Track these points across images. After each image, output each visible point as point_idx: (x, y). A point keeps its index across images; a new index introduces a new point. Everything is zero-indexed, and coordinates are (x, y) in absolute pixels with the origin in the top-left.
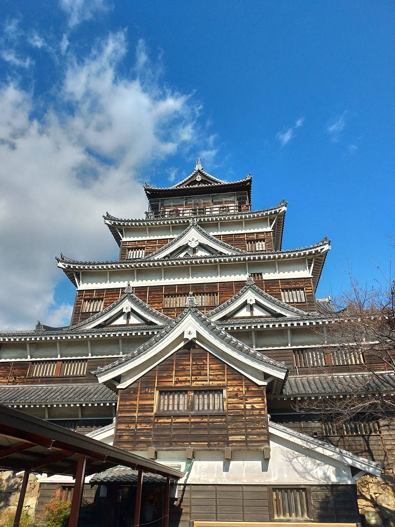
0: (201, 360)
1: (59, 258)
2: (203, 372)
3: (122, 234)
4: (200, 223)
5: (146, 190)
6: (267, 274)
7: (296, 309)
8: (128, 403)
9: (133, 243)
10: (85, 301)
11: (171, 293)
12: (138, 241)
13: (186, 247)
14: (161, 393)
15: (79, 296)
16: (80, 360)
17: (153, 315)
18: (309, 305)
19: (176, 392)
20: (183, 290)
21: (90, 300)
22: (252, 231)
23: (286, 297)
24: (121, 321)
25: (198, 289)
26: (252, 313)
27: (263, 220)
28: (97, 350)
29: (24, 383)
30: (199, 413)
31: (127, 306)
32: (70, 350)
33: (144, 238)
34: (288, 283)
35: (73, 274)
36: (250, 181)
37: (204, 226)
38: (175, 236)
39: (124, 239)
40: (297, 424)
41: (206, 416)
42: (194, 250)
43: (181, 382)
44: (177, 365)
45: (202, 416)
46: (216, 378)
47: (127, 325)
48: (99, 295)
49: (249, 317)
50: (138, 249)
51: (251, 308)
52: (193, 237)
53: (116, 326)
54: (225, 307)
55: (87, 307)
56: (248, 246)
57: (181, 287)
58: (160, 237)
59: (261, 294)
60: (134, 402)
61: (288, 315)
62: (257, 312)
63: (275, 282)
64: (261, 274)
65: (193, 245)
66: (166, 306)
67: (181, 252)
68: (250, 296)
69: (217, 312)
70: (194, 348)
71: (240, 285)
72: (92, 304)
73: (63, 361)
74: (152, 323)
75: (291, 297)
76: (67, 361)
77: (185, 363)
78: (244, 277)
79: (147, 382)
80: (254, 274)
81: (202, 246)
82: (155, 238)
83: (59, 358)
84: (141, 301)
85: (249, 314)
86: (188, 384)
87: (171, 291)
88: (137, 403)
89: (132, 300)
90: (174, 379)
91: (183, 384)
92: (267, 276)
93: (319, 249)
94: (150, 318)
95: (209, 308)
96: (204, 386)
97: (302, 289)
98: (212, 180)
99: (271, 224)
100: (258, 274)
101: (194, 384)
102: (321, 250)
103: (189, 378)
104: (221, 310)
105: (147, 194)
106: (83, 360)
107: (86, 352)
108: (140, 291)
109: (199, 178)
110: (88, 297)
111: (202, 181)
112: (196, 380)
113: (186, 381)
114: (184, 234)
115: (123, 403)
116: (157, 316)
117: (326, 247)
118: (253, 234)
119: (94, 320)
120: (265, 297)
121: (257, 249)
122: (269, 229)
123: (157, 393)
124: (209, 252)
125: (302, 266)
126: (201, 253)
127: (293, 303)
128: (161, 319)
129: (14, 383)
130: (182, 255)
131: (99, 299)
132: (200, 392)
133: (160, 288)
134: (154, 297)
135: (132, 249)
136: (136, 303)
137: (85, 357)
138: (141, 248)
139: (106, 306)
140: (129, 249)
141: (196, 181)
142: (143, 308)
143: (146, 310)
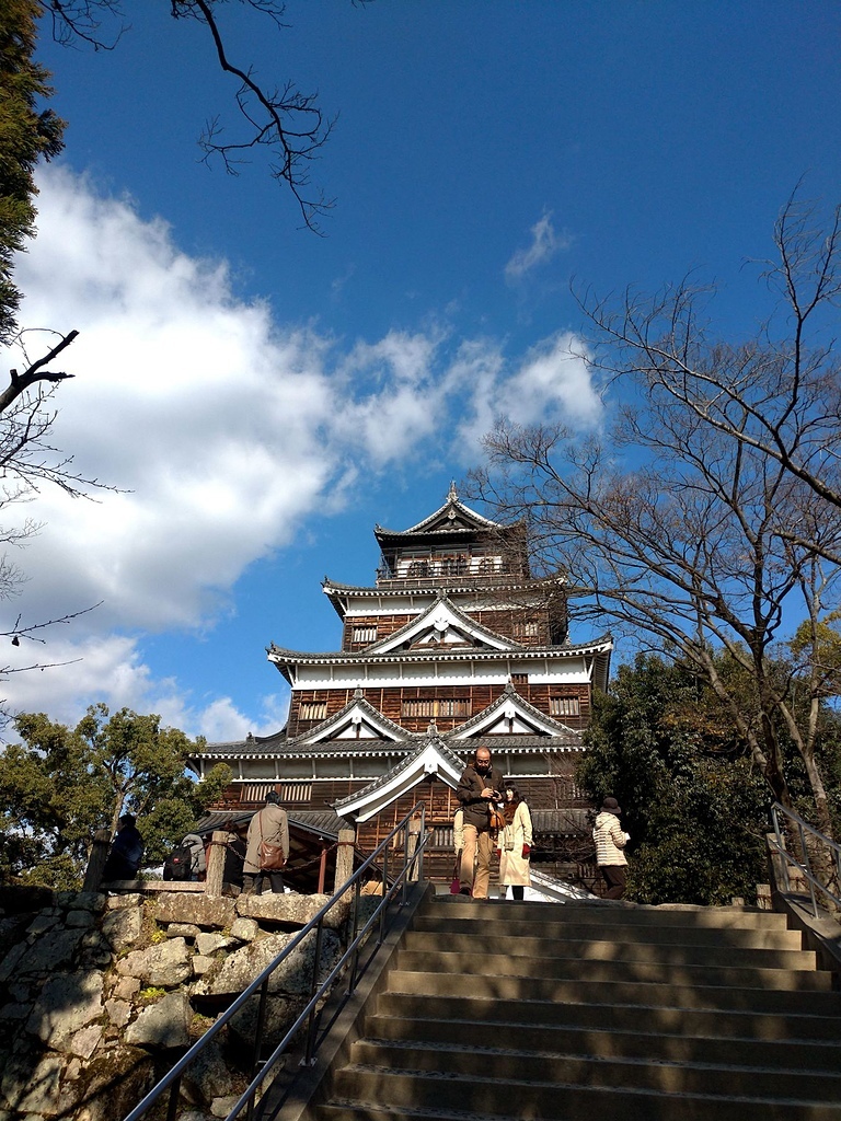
0: (442, 794)
1: (269, 647)
2: (444, 807)
3: (346, 606)
4: (451, 596)
5: (377, 535)
6: (533, 675)
7: (564, 727)
8: (368, 837)
9: (361, 620)
10: (303, 704)
11: (412, 697)
12: (368, 617)
13: (432, 629)
15: (295, 698)
16: (302, 783)
17: (390, 728)
18: (584, 720)
20: (428, 694)
21: (310, 703)
23: (557, 708)
24: (350, 733)
25: (445, 694)
26: (511, 729)
27: (536, 592)
28: (323, 771)
29: (237, 808)
30: (439, 849)
31: (357, 714)
32: (289, 771)
33: (375, 613)
34: (559, 690)
35: (287, 669)
37: (455, 599)
38: (422, 611)
39: (349, 613)
40: (550, 864)
41: (446, 852)
42: (443, 634)
44: (417, 799)
45: (441, 852)
47: (357, 739)
48: (322, 697)
49: (507, 734)
50: (367, 627)
51: (511, 722)
52: (441, 616)
53: (344, 740)
54: (477, 722)
55: (308, 713)
56: (515, 628)
57: (424, 689)
58: (396, 612)
59: (523, 706)
60: (374, 836)
61: (553, 734)
62: (518, 728)
63: (542, 687)
64: (526, 675)
65: (441, 627)
66: (406, 714)
67: (425, 636)
68: (509, 708)
69: (468, 727)
70: (436, 781)
71: (499, 690)
72: (312, 709)
73: (283, 783)
74: (387, 739)
75: (561, 707)
76: (287, 783)
77: (425, 797)
78: (502, 679)
79: (386, 815)
80: (518, 675)
81: (453, 629)
82: (391, 612)
83: (277, 780)
84: (374, 709)
85: (507, 730)
87: (412, 695)
88: (377, 836)
89: (363, 707)
92: (534, 679)
93: (599, 648)
94: (386, 733)
95: (459, 719)
96: (444, 822)
97: (577, 698)
98: (471, 518)
100: (522, 675)
101: (434, 820)
102: (602, 649)
103: (429, 813)
104: (473, 724)
105: (379, 543)
106: (307, 783)
107: (309, 773)
108: (372, 693)
109: (453, 515)
110: (307, 699)
111: (457, 520)
112: (437, 815)
114: (431, 609)
115: (362, 836)
116: (394, 730)
117: (608, 646)
118: (522, 611)
119: (317, 732)
120: (528, 710)
121: (527, 634)
124: (461, 637)
125: (578, 667)
126: (451, 638)
127: (563, 716)
128: (400, 734)
129: (226, 808)
130: (426, 640)
131: (320, 703)
132: (440, 827)
133: (397, 690)
134: (389, 703)
135: (359, 628)
136: (368, 712)
137: (308, 780)
138: (371, 627)
139: (330, 713)
140: (355, 628)
141: (447, 520)
142: (377, 719)
143: (380, 722)
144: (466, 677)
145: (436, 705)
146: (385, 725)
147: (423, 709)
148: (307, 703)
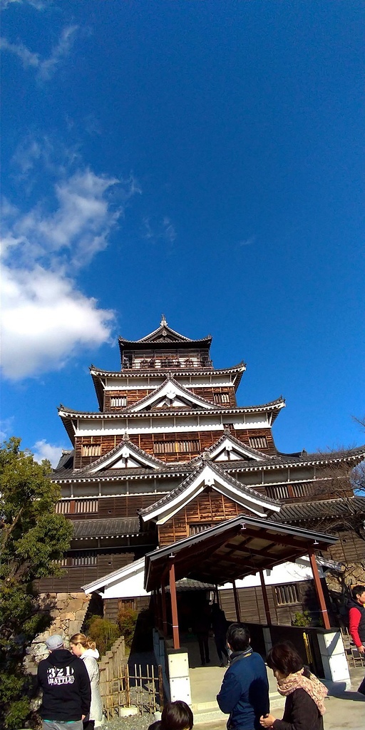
0: (218, 501)
2: (220, 510)
3: (106, 384)
4: (175, 377)
5: (120, 342)
6: (237, 424)
7: (263, 455)
8: (166, 535)
9: (115, 392)
10: (84, 446)
11: (160, 440)
12: (120, 391)
13: (165, 397)
14: (191, 527)
15: (77, 442)
16: (91, 499)
17: (150, 460)
18: (271, 450)
19: (202, 525)
20: (171, 438)
21: (89, 445)
22: (217, 385)
23: (253, 444)
24: (120, 465)
25: (182, 437)
26: (229, 458)
27: (226, 377)
28: (106, 491)
31: (125, 452)
32: (80, 491)
33: (125, 388)
34: (254, 433)
35: (71, 422)
36: (210, 340)
37: (179, 379)
38: (156, 387)
39: (106, 388)
42: (171, 401)
43: (205, 517)
44: (200, 505)
46: (230, 513)
47: (126, 468)
48: (97, 441)
49: (227, 461)
50: (120, 397)
52: (170, 390)
53: (117, 469)
55: (87, 452)
56: (216, 398)
57: (168, 435)
58: (139, 388)
59: (236, 442)
60: (172, 535)
61: (258, 459)
63: (243, 431)
64: (232, 424)
65: (171, 396)
66: (157, 452)
67: (160, 402)
68: (228, 444)
70: (212, 491)
71: (218, 434)
72: (90, 449)
73: (76, 500)
74: (149, 467)
75: (256, 443)
76: (79, 500)
77: (206, 503)
78: (220, 427)
79: (178, 520)
80: (227, 424)
81: (178, 398)
82: (135, 388)
83: (72, 498)
84: (138, 448)
86: (210, 519)
88: (175, 534)
89: (130, 447)
90: (199, 516)
91: (207, 519)
92: (237, 426)
93: (277, 406)
94: (147, 463)
95: (193, 453)
97: (264, 437)
98: (178, 337)
99: (233, 379)
100: (230, 425)
101: (214, 519)
102: (279, 406)
103: (210, 515)
105: (121, 346)
106: (94, 499)
107: (96, 492)
108: (133, 437)
109: (165, 333)
110: (87, 443)
111: (167, 336)
112: (216, 516)
113: (208, 517)
114: (162, 387)
115: (162, 535)
116: (153, 461)
117: (282, 405)
118: (219, 387)
119: (99, 464)
120: (240, 445)
121: (223, 401)
122: (231, 384)
123: (188, 527)
124: (184, 403)
125: (262, 418)
126: (177, 404)
127: (258, 448)
128: (157, 463)
130: (160, 405)
131: (96, 445)
133: (149, 435)
134: (145, 444)
135: (115, 398)
136: (134, 450)
137: (95, 497)
138: (123, 397)
139: (104, 452)
140: (112, 397)
141: (162, 336)
142: (140, 454)
143: (143, 456)
144: (194, 427)
145: (177, 445)
146: (147, 458)
147: (168, 448)
148: (87, 445)
